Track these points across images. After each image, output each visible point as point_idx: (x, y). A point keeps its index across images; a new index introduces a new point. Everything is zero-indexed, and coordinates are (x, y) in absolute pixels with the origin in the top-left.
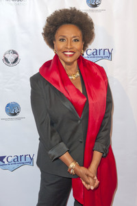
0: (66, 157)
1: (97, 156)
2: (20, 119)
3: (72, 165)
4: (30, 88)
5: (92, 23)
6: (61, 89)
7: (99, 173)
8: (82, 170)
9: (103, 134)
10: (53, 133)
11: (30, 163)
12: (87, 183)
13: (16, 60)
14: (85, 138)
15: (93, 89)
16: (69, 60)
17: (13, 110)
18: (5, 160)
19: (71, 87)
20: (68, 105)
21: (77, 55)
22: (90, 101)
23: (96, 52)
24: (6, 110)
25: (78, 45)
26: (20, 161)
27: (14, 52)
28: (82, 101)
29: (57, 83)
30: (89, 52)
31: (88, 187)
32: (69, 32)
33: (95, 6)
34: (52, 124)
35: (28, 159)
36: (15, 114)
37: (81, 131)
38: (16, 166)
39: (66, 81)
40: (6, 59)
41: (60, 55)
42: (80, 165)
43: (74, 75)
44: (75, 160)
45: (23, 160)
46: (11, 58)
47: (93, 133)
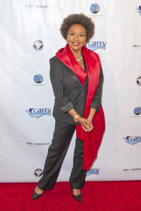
0: (73, 112)
2: (42, 85)
3: (77, 117)
4: (49, 66)
5: (94, 25)
6: (71, 67)
8: (83, 120)
9: (97, 97)
10: (64, 95)
11: (49, 113)
12: (86, 128)
13: (42, 47)
14: (86, 100)
15: (91, 68)
16: (75, 48)
17: (38, 80)
18: (32, 111)
19: (77, 66)
20: (75, 78)
21: (81, 45)
22: (89, 76)
23: (95, 43)
24: (34, 79)
25: (82, 39)
26: (42, 112)
27: (41, 42)
28: (84, 75)
29: (68, 63)
30: (90, 43)
31: (86, 130)
33: (96, 12)
34: (64, 90)
35: (47, 111)
36: (40, 82)
37: (82, 95)
38: (39, 115)
39: (74, 62)
40: (35, 46)
41: (70, 44)
42: (81, 117)
43: (79, 59)
44: (78, 113)
45: (44, 112)
46: (38, 45)
47: (91, 97)
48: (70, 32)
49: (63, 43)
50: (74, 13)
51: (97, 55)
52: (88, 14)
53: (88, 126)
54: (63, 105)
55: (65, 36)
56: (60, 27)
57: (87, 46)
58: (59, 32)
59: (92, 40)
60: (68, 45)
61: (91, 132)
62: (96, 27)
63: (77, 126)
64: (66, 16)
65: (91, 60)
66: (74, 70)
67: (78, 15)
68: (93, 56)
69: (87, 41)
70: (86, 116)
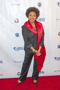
0: (32, 48)
1: (40, 47)
2: (19, 37)
3: (34, 50)
5: (39, 11)
6: (30, 29)
7: (41, 52)
8: (36, 51)
9: (42, 41)
10: (28, 41)
11: (22, 49)
13: (18, 21)
15: (39, 29)
16: (32, 21)
18: (15, 48)
19: (33, 29)
20: (32, 34)
21: (34, 20)
22: (38, 33)
23: (40, 19)
24: (16, 35)
25: (35, 17)
26: (19, 48)
27: (18, 19)
28: (36, 33)
29: (29, 28)
30: (38, 19)
31: (38, 55)
32: (33, 13)
33: (40, 6)
34: (28, 39)
35: (22, 48)
36: (18, 36)
39: (31, 27)
40: (15, 21)
41: (30, 20)
42: (36, 50)
43: (34, 26)
44: (34, 48)
45: (20, 48)
46: (17, 21)
47: (39, 41)
48: (29, 15)
49: (27, 20)
50: (31, 7)
51: (41, 24)
52: (37, 7)
53: (39, 53)
54: (28, 45)
55: (28, 17)
56: (25, 13)
57: (37, 20)
58: (25, 15)
59: (39, 18)
60: (29, 20)
61: (40, 56)
62: (40, 12)
63: (34, 54)
64: (27, 8)
65: (39, 26)
66: (32, 31)
67: (32, 7)
68: (40, 24)
69: (37, 18)
70: (38, 50)
